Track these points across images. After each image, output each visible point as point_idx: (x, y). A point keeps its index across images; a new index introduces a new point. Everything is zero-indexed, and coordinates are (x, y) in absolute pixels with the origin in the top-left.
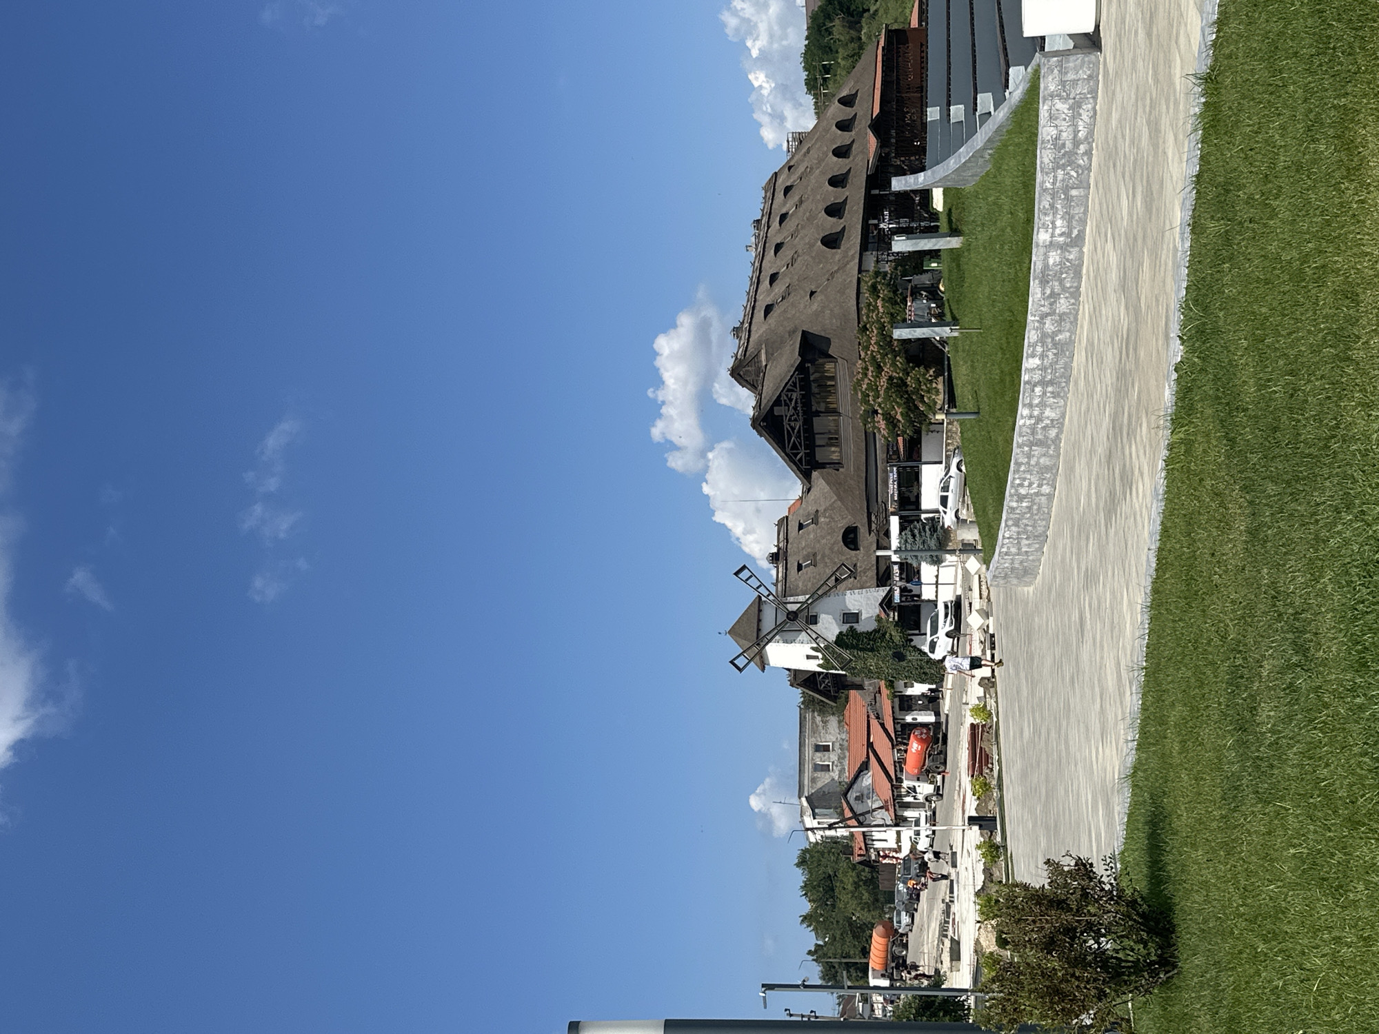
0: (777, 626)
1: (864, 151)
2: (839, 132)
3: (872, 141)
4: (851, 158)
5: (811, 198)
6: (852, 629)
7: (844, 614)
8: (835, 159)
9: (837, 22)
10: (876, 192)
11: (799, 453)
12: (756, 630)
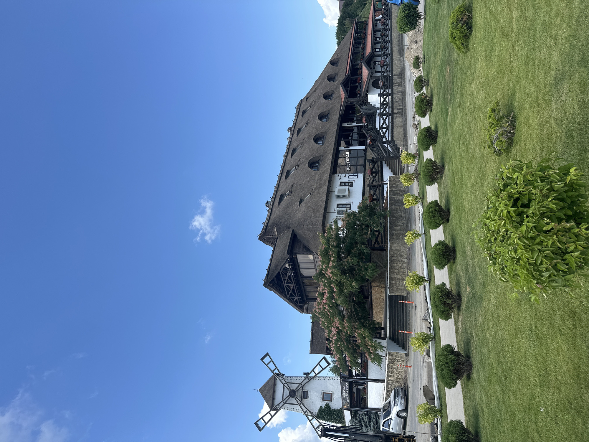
0: (283, 400)
1: (339, 97)
2: (329, 82)
3: (342, 94)
4: (333, 100)
5: (312, 121)
6: (327, 405)
7: (323, 393)
8: (324, 100)
9: (347, 21)
10: (345, 125)
11: (295, 298)
12: (271, 399)
